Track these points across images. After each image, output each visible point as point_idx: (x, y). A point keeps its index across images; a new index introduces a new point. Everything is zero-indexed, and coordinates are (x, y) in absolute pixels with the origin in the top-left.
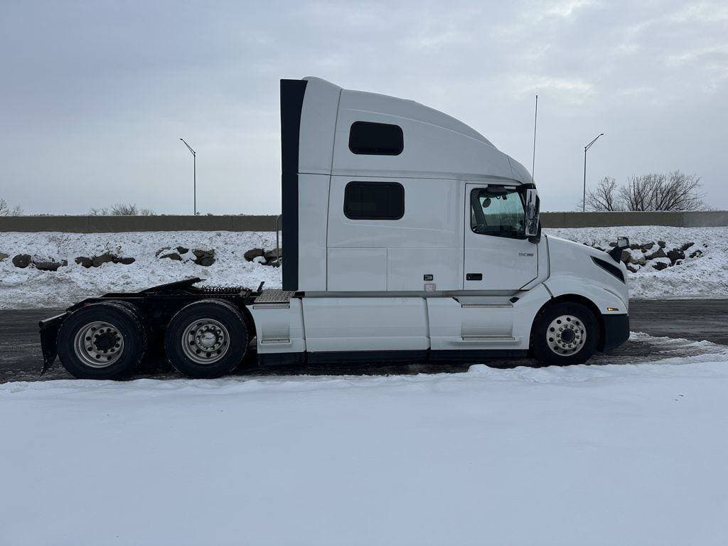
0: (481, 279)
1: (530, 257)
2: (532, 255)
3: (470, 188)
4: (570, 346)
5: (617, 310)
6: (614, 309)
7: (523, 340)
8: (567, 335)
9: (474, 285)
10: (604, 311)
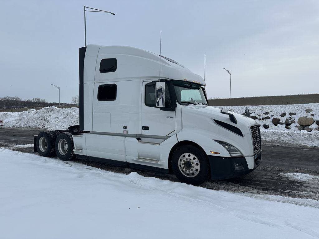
0: (148, 129)
1: (172, 119)
2: (172, 117)
3: (145, 83)
4: (189, 172)
5: (219, 154)
6: (215, 153)
7: (164, 164)
8: (188, 165)
9: (145, 132)
10: (208, 153)
